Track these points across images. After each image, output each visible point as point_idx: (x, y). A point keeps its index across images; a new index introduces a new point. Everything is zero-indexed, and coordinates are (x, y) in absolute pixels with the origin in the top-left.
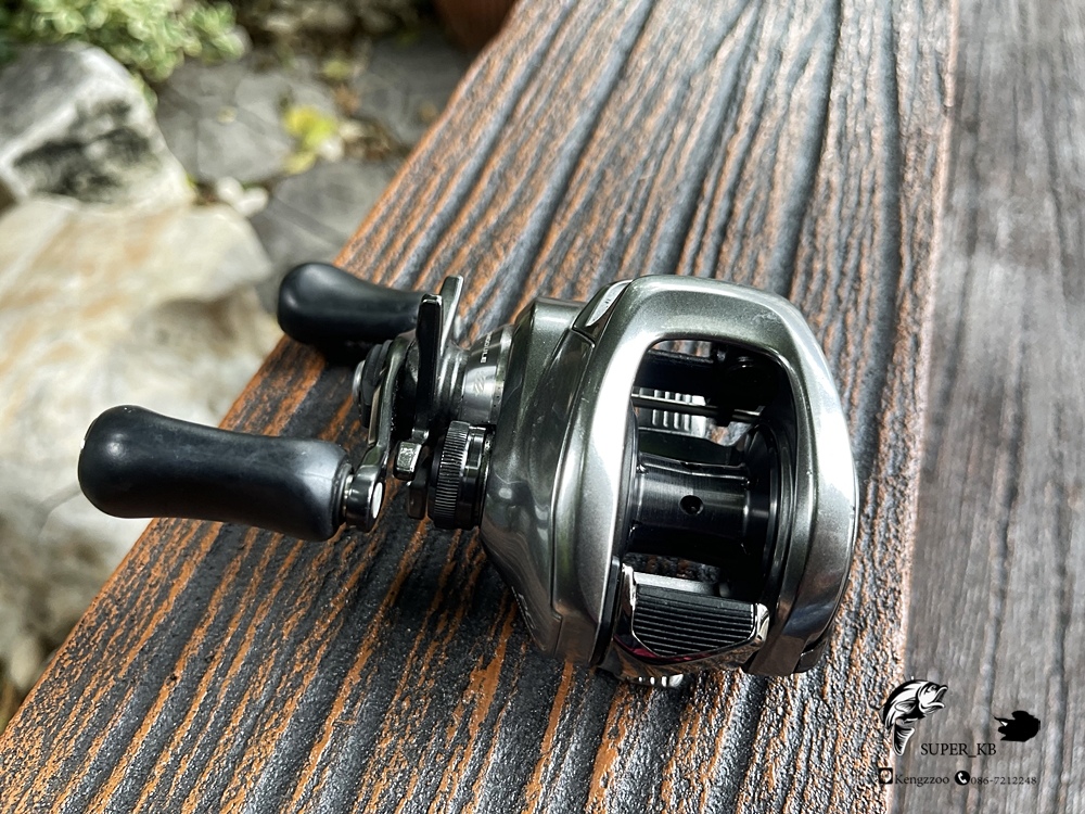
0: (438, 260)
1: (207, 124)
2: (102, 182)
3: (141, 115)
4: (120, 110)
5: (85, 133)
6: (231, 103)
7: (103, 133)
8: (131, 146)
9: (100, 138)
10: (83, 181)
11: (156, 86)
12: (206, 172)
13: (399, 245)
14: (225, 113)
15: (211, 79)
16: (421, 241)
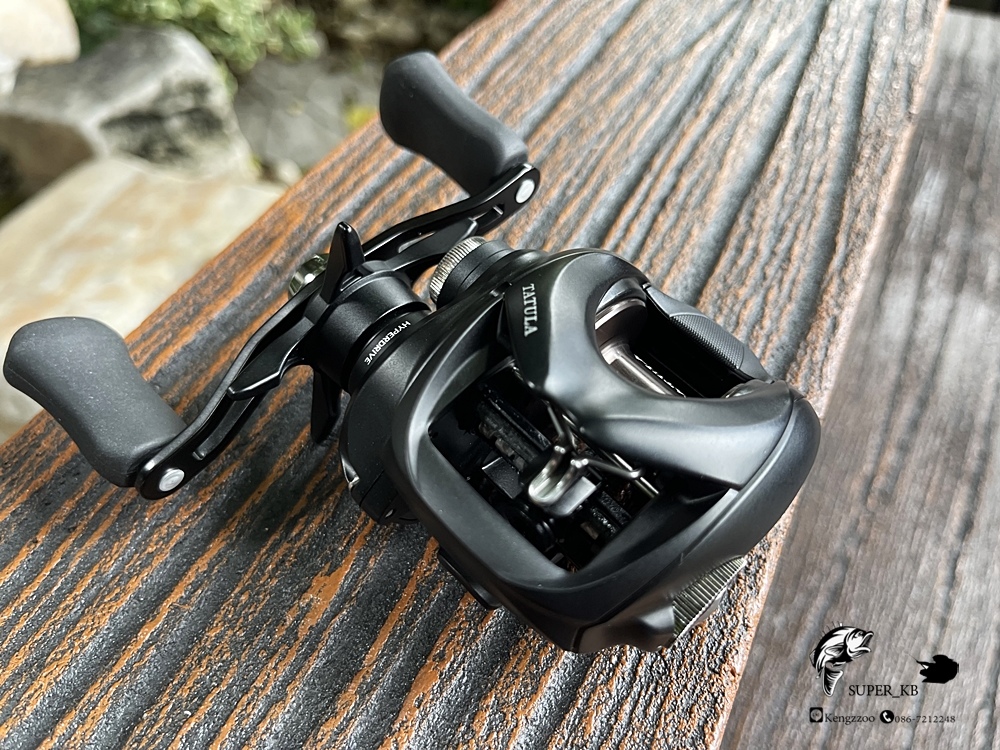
0: (383, 199)
1: (279, 114)
2: (176, 153)
3: (220, 98)
4: (200, 90)
5: (167, 107)
6: (304, 97)
7: (183, 110)
8: (206, 123)
9: (181, 113)
10: (160, 149)
11: (239, 76)
12: (271, 153)
13: (350, 183)
14: (296, 105)
15: (287, 75)
16: (372, 182)
